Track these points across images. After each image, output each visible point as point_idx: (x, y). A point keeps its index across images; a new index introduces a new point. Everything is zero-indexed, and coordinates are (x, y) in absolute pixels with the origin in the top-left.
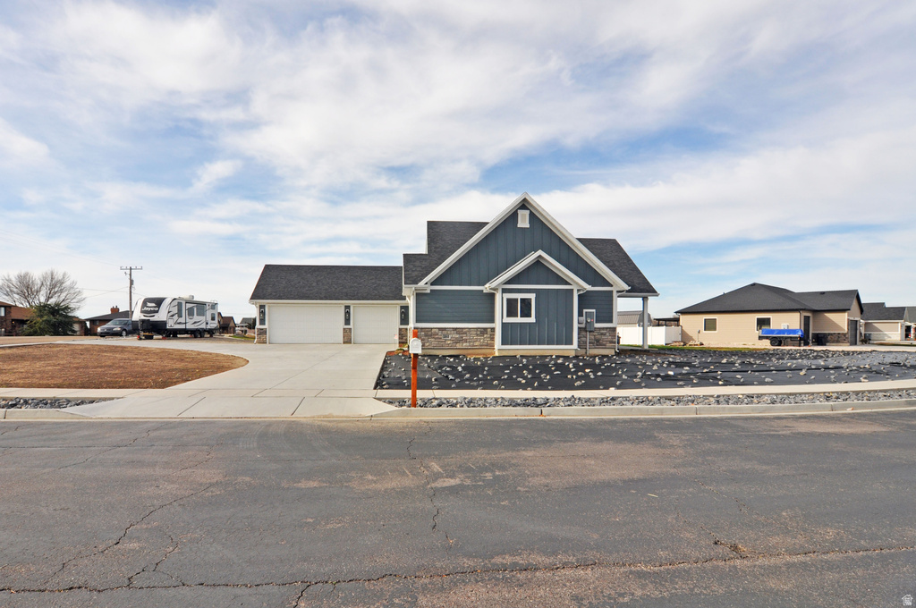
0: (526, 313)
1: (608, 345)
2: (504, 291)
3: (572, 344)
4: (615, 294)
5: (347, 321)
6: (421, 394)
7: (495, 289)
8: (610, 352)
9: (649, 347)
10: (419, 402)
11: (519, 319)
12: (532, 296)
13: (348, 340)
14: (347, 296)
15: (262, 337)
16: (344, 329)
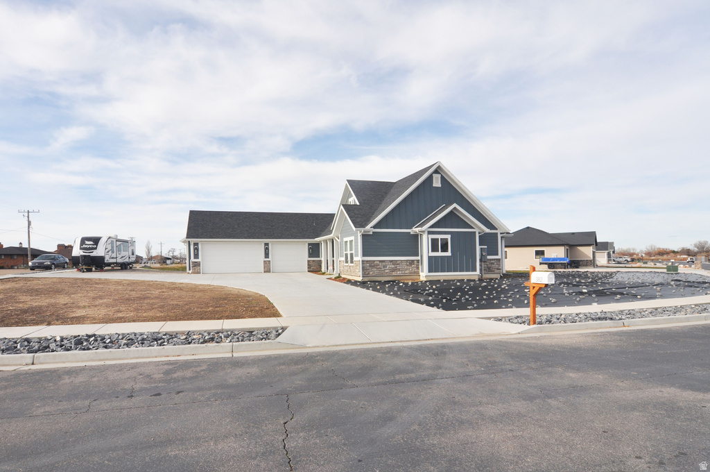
0: (444, 249)
1: (496, 271)
2: (430, 233)
3: (476, 271)
4: (499, 236)
5: (267, 255)
7: (423, 232)
8: (498, 276)
11: (440, 254)
12: (448, 237)
13: (267, 270)
15: (197, 268)
16: (264, 261)
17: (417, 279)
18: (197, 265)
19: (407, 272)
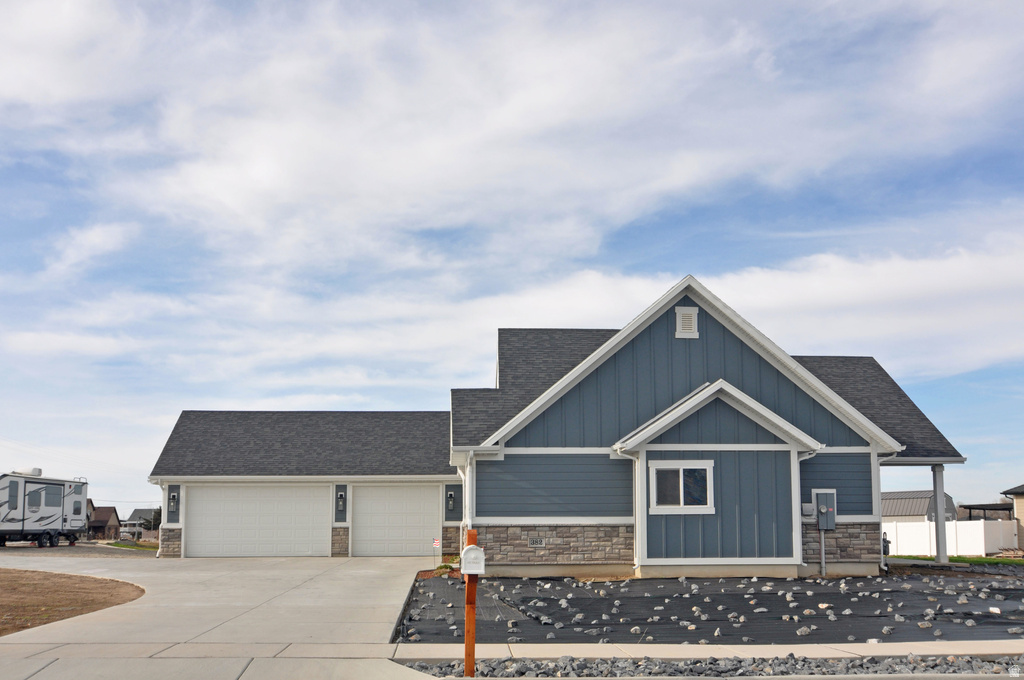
0: (695, 496)
1: (866, 557)
2: (651, 455)
3: (789, 554)
4: (874, 460)
5: (340, 514)
6: (483, 651)
7: (634, 452)
9: (952, 559)
10: (481, 667)
11: (682, 509)
12: (708, 465)
13: (341, 547)
14: (339, 467)
15: (173, 545)
16: (334, 529)
17: (627, 574)
18: (173, 536)
19: (597, 555)
